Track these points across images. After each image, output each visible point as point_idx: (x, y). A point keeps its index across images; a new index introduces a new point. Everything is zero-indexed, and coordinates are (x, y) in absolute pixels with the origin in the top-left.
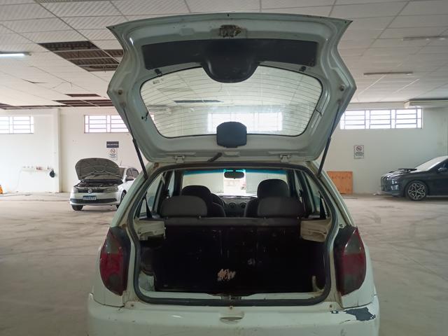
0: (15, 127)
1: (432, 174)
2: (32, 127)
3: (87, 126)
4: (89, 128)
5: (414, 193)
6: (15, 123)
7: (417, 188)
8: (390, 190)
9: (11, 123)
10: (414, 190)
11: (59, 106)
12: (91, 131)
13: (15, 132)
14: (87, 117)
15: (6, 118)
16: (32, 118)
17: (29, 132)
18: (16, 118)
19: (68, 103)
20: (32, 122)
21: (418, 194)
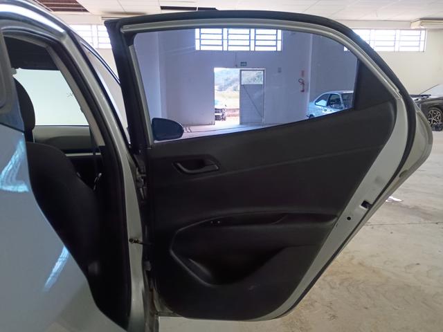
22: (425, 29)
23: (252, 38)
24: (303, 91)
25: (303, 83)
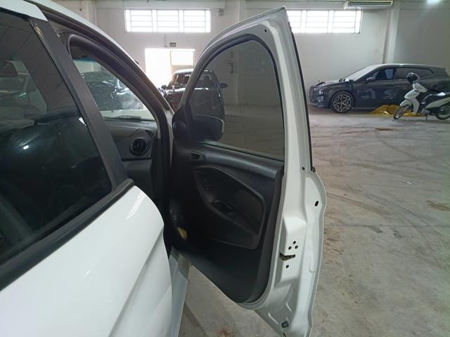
1: (360, 85)
5: (339, 105)
7: (343, 100)
8: (316, 101)
10: (340, 101)
21: (343, 106)
22: (361, 10)
23: (181, 19)
24: (232, 72)
25: (232, 65)
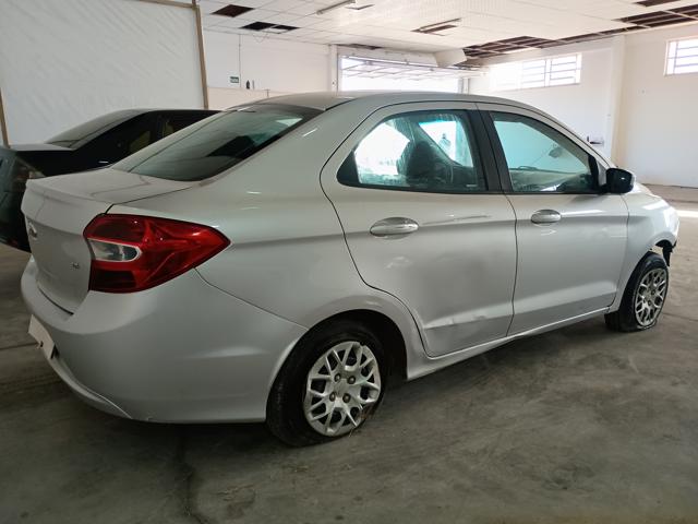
0: (554, 76)
2: (579, 72)
3: (671, 62)
4: (675, 66)
6: (554, 69)
9: (548, 70)
11: (623, 30)
12: (679, 71)
13: (553, 83)
14: (673, 45)
15: (542, 63)
16: (580, 57)
17: (571, 81)
18: (555, 61)
19: (640, 21)
20: (579, 65)
